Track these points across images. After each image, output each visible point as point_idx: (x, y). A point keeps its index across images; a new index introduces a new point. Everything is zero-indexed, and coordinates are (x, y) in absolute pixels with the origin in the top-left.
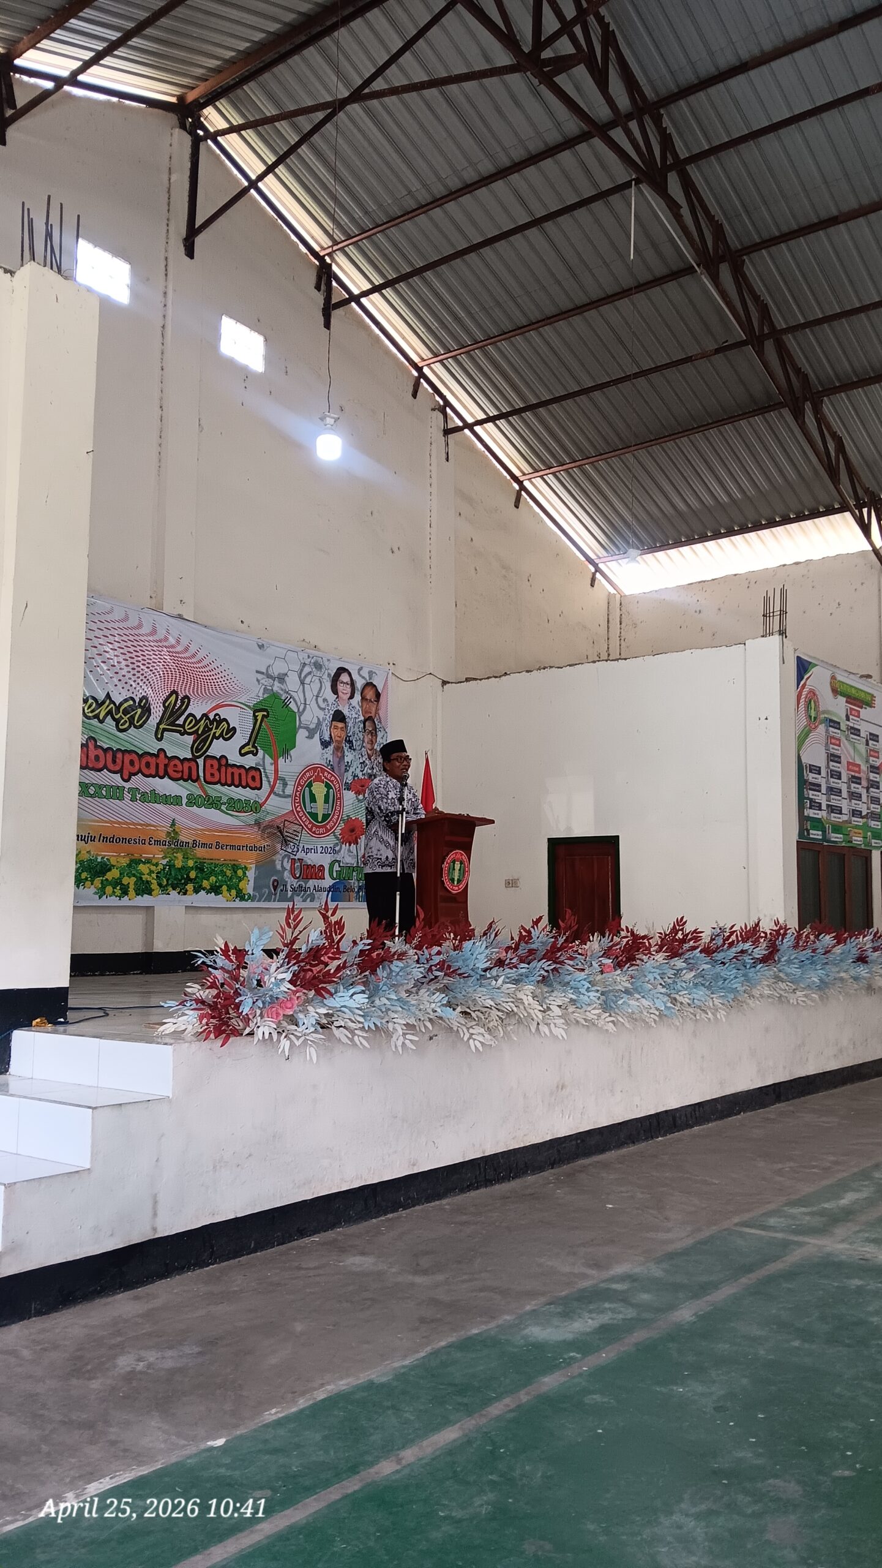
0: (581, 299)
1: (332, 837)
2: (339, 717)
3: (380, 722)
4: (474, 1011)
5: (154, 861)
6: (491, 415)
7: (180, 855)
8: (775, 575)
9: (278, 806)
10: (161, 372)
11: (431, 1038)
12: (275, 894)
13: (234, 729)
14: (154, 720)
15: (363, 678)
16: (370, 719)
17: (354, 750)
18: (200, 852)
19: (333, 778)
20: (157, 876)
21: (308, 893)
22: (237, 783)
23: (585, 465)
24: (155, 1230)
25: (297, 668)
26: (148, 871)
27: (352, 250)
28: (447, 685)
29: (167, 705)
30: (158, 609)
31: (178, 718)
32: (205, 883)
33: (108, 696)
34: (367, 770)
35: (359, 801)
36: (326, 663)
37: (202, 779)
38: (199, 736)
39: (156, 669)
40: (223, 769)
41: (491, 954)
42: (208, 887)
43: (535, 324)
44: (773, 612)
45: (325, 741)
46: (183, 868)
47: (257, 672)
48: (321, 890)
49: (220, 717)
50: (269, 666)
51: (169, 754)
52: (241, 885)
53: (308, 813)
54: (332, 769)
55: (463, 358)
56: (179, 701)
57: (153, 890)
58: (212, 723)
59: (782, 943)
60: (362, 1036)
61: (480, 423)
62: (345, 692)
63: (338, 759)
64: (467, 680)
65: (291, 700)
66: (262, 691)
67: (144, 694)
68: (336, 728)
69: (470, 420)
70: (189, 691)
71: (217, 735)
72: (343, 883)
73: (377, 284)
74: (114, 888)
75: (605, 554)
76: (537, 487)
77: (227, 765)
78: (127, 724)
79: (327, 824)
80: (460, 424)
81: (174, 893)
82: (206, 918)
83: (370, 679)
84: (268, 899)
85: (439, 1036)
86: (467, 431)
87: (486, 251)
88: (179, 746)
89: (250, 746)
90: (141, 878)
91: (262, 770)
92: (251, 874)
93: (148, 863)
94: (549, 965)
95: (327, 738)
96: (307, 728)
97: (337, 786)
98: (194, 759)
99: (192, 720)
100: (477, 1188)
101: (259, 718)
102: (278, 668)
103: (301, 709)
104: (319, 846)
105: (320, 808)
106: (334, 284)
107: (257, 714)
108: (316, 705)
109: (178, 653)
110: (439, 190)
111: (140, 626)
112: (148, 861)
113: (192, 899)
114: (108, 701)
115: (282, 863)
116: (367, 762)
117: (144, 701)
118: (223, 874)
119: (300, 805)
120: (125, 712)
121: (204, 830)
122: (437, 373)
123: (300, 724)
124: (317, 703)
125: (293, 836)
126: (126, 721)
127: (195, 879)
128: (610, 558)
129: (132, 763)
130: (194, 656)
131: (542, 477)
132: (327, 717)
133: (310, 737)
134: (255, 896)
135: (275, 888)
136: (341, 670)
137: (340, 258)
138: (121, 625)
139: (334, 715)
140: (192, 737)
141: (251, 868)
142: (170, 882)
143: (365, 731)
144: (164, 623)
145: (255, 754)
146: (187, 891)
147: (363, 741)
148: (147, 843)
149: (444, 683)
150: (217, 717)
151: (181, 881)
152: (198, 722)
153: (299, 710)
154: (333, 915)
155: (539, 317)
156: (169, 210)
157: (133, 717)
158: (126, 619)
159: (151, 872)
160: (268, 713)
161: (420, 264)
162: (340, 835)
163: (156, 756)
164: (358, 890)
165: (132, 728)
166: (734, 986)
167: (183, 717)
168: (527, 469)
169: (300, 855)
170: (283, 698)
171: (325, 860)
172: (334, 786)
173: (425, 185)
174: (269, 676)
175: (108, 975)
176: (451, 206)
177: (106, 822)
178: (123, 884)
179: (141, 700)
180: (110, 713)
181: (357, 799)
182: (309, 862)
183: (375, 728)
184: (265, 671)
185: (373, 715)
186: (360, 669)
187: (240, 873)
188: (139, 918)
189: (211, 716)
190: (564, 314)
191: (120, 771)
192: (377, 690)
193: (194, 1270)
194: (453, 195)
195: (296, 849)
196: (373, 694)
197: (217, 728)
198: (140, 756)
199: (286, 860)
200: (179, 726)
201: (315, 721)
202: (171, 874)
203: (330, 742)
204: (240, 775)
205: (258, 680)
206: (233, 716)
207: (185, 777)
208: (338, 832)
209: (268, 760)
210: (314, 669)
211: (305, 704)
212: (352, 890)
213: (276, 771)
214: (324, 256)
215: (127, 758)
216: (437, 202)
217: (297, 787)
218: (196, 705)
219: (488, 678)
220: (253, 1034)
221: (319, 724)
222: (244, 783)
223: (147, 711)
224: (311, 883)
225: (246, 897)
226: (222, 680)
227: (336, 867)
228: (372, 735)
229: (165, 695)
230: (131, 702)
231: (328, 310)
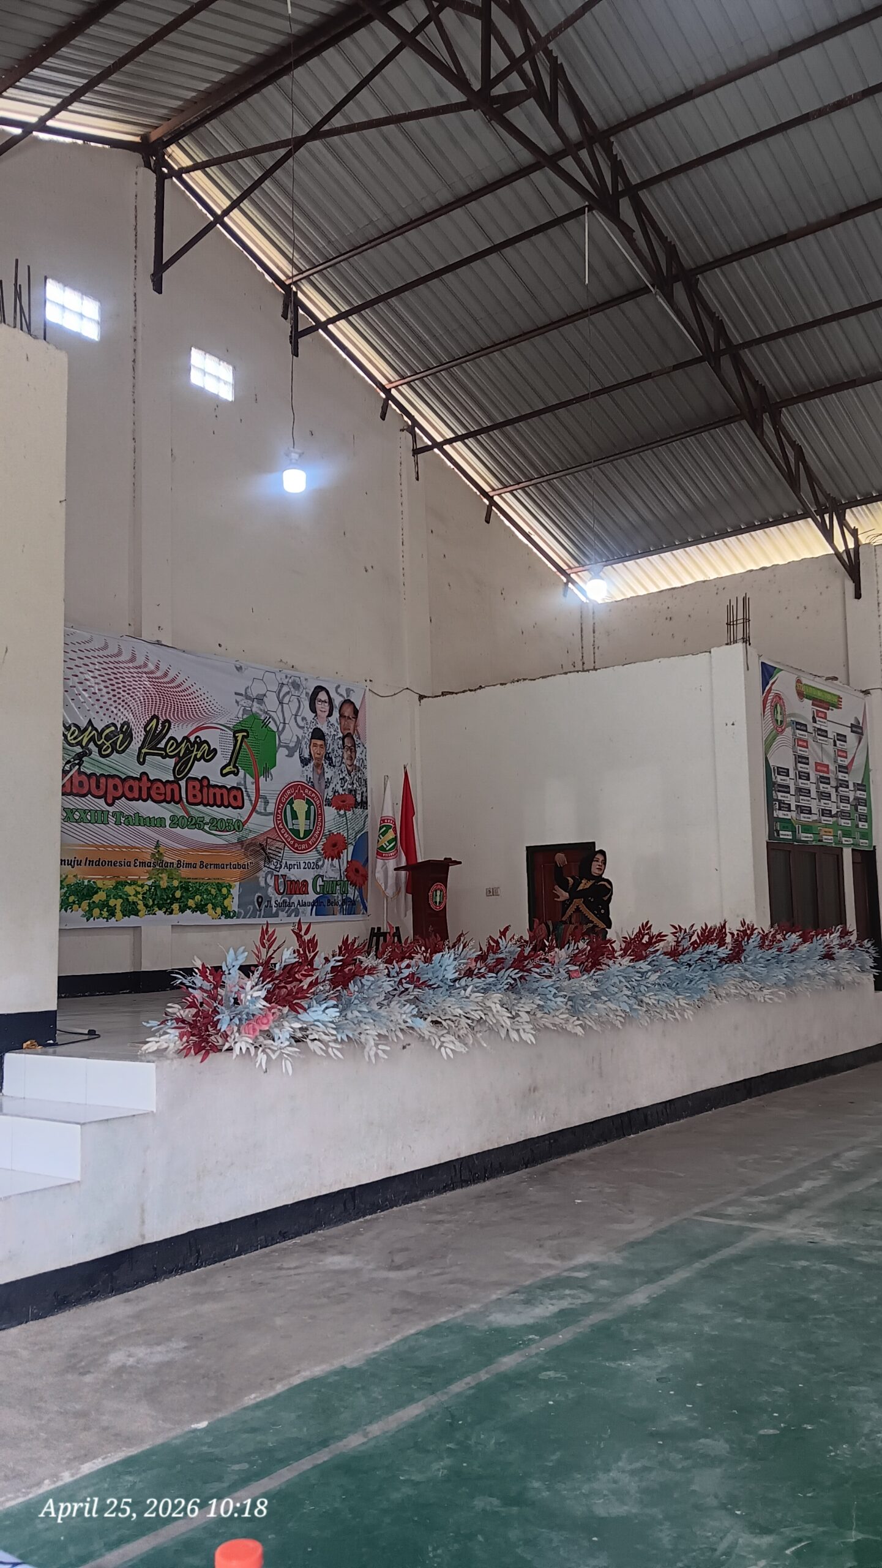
0: (542, 320)
1: (314, 853)
2: (318, 734)
3: (359, 738)
4: (445, 1020)
5: (140, 883)
6: (460, 434)
7: (164, 876)
8: (743, 580)
9: (261, 824)
10: (133, 404)
11: (404, 1047)
12: (260, 910)
13: (215, 750)
14: (136, 745)
15: (341, 695)
16: (349, 735)
17: (334, 766)
18: (184, 872)
19: (313, 795)
20: (143, 897)
21: (293, 908)
22: (219, 803)
23: (553, 479)
24: (143, 1237)
25: (275, 688)
26: (134, 892)
27: (316, 278)
28: (425, 700)
29: (148, 729)
30: (137, 636)
31: (159, 742)
32: (191, 903)
33: (90, 722)
34: (347, 786)
35: (340, 816)
36: (304, 682)
37: (185, 800)
38: (181, 759)
39: (136, 695)
40: (205, 790)
41: (460, 965)
42: (194, 906)
43: (497, 346)
44: (737, 620)
45: (305, 758)
46: (168, 888)
47: (236, 694)
48: (304, 905)
49: (200, 739)
50: (248, 688)
51: (152, 778)
52: (226, 903)
53: (290, 829)
54: (313, 786)
55: (430, 380)
56: (160, 725)
57: (140, 911)
58: (193, 745)
59: (748, 943)
60: (337, 1049)
61: (449, 441)
62: (323, 710)
63: (318, 776)
64: (444, 694)
65: (270, 720)
66: (241, 712)
67: (125, 720)
68: (315, 745)
69: (439, 439)
70: (170, 716)
71: (198, 756)
72: (327, 897)
73: (343, 310)
74: (101, 910)
75: (577, 565)
76: (508, 502)
77: (209, 786)
78: (110, 750)
79: (309, 840)
80: (430, 443)
81: (160, 913)
82: (193, 937)
83: (348, 696)
84: (253, 916)
85: (412, 1045)
86: (436, 450)
87: (448, 277)
88: (161, 769)
89: (231, 767)
90: (127, 899)
91: (244, 790)
92: (235, 891)
93: (134, 884)
94: (516, 974)
95: (307, 756)
96: (287, 747)
97: (318, 802)
98: (176, 781)
99: (173, 743)
100: (453, 1189)
101: (239, 739)
102: (257, 689)
103: (280, 729)
104: (302, 862)
105: (302, 824)
106: (301, 311)
107: (237, 735)
108: (295, 724)
109: (158, 678)
110: (399, 219)
111: (119, 654)
112: (134, 883)
113: (177, 918)
114: (90, 728)
115: (266, 880)
116: (347, 777)
117: (126, 727)
118: (209, 893)
119: (282, 822)
120: (107, 738)
121: (188, 850)
122: (404, 395)
123: (279, 744)
124: (296, 722)
125: (276, 853)
126: (108, 747)
127: (181, 898)
128: (581, 569)
129: (115, 787)
130: (173, 681)
131: (511, 492)
132: (307, 735)
133: (290, 755)
134: (240, 913)
135: (260, 904)
136: (319, 689)
137: (307, 287)
138: (101, 653)
139: (312, 733)
140: (173, 760)
141: (235, 885)
142: (156, 902)
143: (344, 747)
144: (143, 650)
145: (236, 774)
146: (172, 910)
147: (343, 758)
148: (132, 865)
149: (421, 697)
150: (198, 740)
151: (166, 900)
152: (179, 745)
153: (278, 729)
154: (306, 933)
155: (502, 338)
156: (136, 247)
157: (115, 743)
158: (106, 647)
159: (137, 893)
160: (248, 733)
161: (384, 290)
162: (322, 850)
163: (139, 779)
164: (342, 904)
165: (115, 753)
166: (700, 987)
167: (164, 741)
168: (498, 485)
169: (283, 871)
170: (262, 718)
171: (308, 876)
172: (315, 802)
173: (385, 214)
174: (247, 697)
175: (98, 995)
176: (412, 234)
177: (92, 846)
178: (110, 906)
179: (122, 726)
180: (92, 739)
181: (339, 814)
182: (293, 878)
183: (354, 745)
184: (244, 693)
185: (351, 732)
186: (338, 686)
187: (224, 891)
188: (127, 939)
189: (192, 739)
190: (525, 335)
191: (104, 796)
192: (355, 707)
193: (181, 1273)
194: (414, 224)
195: (279, 866)
196: (351, 712)
197: (197, 750)
198: (123, 781)
199: (269, 876)
200: (160, 749)
201: (295, 739)
202: (156, 894)
203: (310, 760)
204: (222, 795)
205: (237, 702)
206: (212, 738)
207: (169, 799)
208: (320, 847)
209: (250, 779)
210: (292, 689)
211: (284, 723)
212: (336, 904)
213: (258, 789)
214: (290, 284)
215: (111, 782)
216: (399, 230)
217: (279, 805)
218: (177, 728)
219: (464, 692)
220: (232, 1049)
221: (299, 741)
222: (226, 803)
223: (129, 736)
224: (295, 898)
225: (232, 914)
226: (201, 703)
227: (320, 882)
228: (351, 752)
229: (146, 720)
230: (113, 728)
231: (296, 336)
